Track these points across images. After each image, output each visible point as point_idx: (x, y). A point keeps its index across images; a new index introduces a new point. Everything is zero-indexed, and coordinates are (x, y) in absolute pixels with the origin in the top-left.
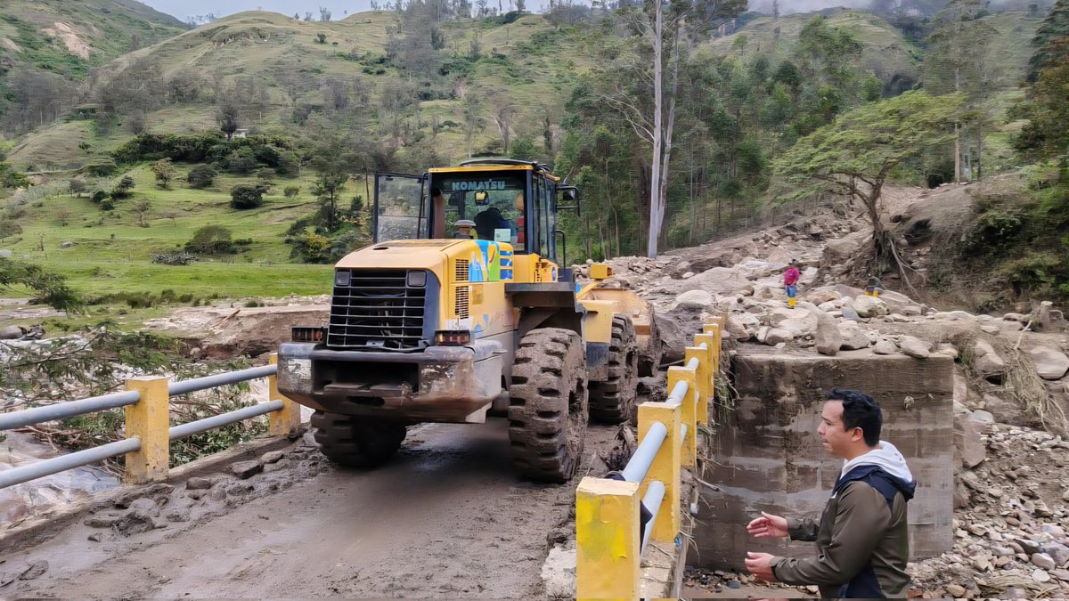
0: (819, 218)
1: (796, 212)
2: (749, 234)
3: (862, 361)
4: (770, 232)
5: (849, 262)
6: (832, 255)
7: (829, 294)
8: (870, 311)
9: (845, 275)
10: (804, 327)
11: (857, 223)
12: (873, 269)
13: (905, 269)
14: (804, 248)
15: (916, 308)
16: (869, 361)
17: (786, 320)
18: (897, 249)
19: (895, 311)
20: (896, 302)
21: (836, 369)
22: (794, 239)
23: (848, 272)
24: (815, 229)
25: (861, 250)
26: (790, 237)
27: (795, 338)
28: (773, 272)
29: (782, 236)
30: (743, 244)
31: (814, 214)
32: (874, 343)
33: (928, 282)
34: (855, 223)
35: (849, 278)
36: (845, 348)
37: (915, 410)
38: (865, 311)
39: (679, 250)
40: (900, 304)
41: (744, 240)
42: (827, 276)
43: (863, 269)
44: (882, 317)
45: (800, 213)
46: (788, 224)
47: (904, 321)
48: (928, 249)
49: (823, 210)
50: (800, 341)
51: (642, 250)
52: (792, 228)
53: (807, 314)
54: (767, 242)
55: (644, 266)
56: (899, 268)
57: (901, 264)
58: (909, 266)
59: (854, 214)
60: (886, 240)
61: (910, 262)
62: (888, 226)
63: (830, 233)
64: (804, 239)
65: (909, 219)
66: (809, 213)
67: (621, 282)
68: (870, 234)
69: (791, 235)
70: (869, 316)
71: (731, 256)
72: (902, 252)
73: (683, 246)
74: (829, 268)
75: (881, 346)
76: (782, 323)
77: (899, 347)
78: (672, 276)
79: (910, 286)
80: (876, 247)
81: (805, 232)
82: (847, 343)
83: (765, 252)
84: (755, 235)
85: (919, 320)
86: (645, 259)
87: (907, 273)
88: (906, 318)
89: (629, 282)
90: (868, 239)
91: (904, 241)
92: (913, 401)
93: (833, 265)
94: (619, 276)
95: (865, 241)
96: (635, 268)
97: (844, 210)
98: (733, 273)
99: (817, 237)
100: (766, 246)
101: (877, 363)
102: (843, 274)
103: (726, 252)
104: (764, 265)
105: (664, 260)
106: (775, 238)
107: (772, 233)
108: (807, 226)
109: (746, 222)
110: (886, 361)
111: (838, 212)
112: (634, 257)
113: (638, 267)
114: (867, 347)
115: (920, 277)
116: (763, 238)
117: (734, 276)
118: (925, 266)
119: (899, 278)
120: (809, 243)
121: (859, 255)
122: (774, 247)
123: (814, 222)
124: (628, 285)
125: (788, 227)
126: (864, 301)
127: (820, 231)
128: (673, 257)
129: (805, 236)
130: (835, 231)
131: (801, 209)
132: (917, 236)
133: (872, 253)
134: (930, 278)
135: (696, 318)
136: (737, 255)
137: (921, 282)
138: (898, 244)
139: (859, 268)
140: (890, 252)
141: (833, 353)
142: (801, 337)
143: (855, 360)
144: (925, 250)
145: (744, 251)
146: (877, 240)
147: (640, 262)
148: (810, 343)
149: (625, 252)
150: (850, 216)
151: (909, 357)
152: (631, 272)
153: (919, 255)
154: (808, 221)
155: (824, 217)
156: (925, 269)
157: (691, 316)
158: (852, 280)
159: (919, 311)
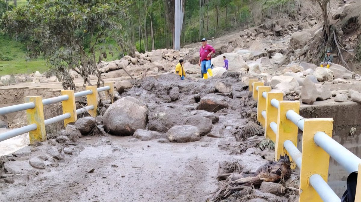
0: (281, 20)
1: (266, 17)
2: (238, 32)
3: (329, 107)
4: (251, 30)
5: (306, 48)
6: (295, 43)
7: (296, 68)
8: (324, 77)
9: (303, 56)
10: (291, 87)
11: (302, 24)
12: (321, 50)
13: (341, 50)
14: (271, 41)
15: (350, 74)
16: (332, 107)
17: (280, 84)
18: (337, 37)
19: (338, 77)
20: (338, 71)
21: (314, 113)
22: (265, 35)
23: (305, 54)
24: (278, 28)
25: (313, 39)
26: (262, 34)
27: (287, 95)
28: (255, 57)
29: (258, 33)
30: (233, 39)
31: (277, 18)
32: (334, 96)
33: (355, 58)
34: (301, 24)
35: (306, 57)
36: (319, 99)
37: (356, 136)
38: (321, 77)
39: (193, 44)
40: (341, 72)
41: (234, 36)
42: (292, 57)
43: (315, 51)
44: (331, 81)
45: (269, 17)
46: (262, 25)
47: (344, 83)
48: (356, 36)
49: (283, 14)
50: (289, 96)
51: (170, 45)
52: (264, 27)
53: (291, 79)
54: (248, 37)
55: (172, 55)
56: (337, 49)
57: (338, 47)
58: (343, 49)
59: (301, 18)
60: (330, 31)
61: (344, 46)
62: (332, 22)
63: (286, 30)
64: (271, 35)
65: (345, 16)
66: (274, 17)
67: (158, 67)
68: (321, 27)
69: (263, 33)
70: (323, 81)
71: (227, 47)
72: (340, 39)
73: (196, 42)
74: (293, 52)
75: (339, 97)
76: (277, 86)
77: (349, 97)
78: (191, 62)
79: (344, 61)
80: (324, 35)
81: (272, 30)
82: (320, 96)
83: (248, 44)
84: (242, 33)
85: (352, 82)
86: (173, 50)
87: (342, 53)
88: (345, 81)
89: (163, 67)
90: (318, 31)
91: (341, 32)
92: (356, 131)
93: (295, 49)
94: (157, 63)
95: (316, 33)
96: (167, 57)
97: (295, 15)
98: (235, 57)
99: (279, 34)
100: (248, 40)
101: (337, 108)
102: (302, 55)
103: (223, 45)
104: (248, 53)
105: (185, 51)
106: (253, 34)
107: (251, 31)
108: (273, 26)
109: (235, 24)
110: (342, 106)
111: (292, 16)
112: (166, 49)
113: (169, 57)
114: (330, 98)
115: (350, 55)
116: (246, 35)
117: (236, 59)
118: (353, 48)
119: (338, 56)
120: (274, 38)
121: (312, 42)
122: (253, 41)
123: (277, 23)
124: (163, 69)
125: (261, 27)
126: (320, 71)
127: (281, 29)
128: (191, 49)
129: (272, 33)
130: (290, 29)
131: (269, 15)
132: (349, 28)
133: (321, 41)
134: (356, 55)
135: (238, 81)
136: (231, 46)
137: (350, 58)
138: (337, 34)
139: (312, 51)
140: (333, 39)
141: (312, 103)
142: (289, 94)
143: (325, 107)
144: (354, 37)
145: (235, 45)
146: (325, 31)
147: (169, 52)
148: (296, 97)
149: (158, 47)
150: (298, 19)
151: (356, 103)
152: (164, 60)
153: (350, 41)
154: (274, 22)
155: (283, 19)
156: (353, 50)
157: (234, 80)
158: (308, 59)
159: (351, 77)
